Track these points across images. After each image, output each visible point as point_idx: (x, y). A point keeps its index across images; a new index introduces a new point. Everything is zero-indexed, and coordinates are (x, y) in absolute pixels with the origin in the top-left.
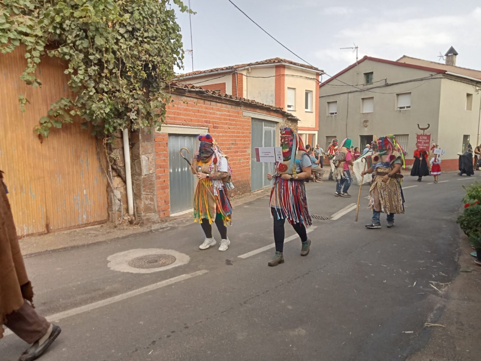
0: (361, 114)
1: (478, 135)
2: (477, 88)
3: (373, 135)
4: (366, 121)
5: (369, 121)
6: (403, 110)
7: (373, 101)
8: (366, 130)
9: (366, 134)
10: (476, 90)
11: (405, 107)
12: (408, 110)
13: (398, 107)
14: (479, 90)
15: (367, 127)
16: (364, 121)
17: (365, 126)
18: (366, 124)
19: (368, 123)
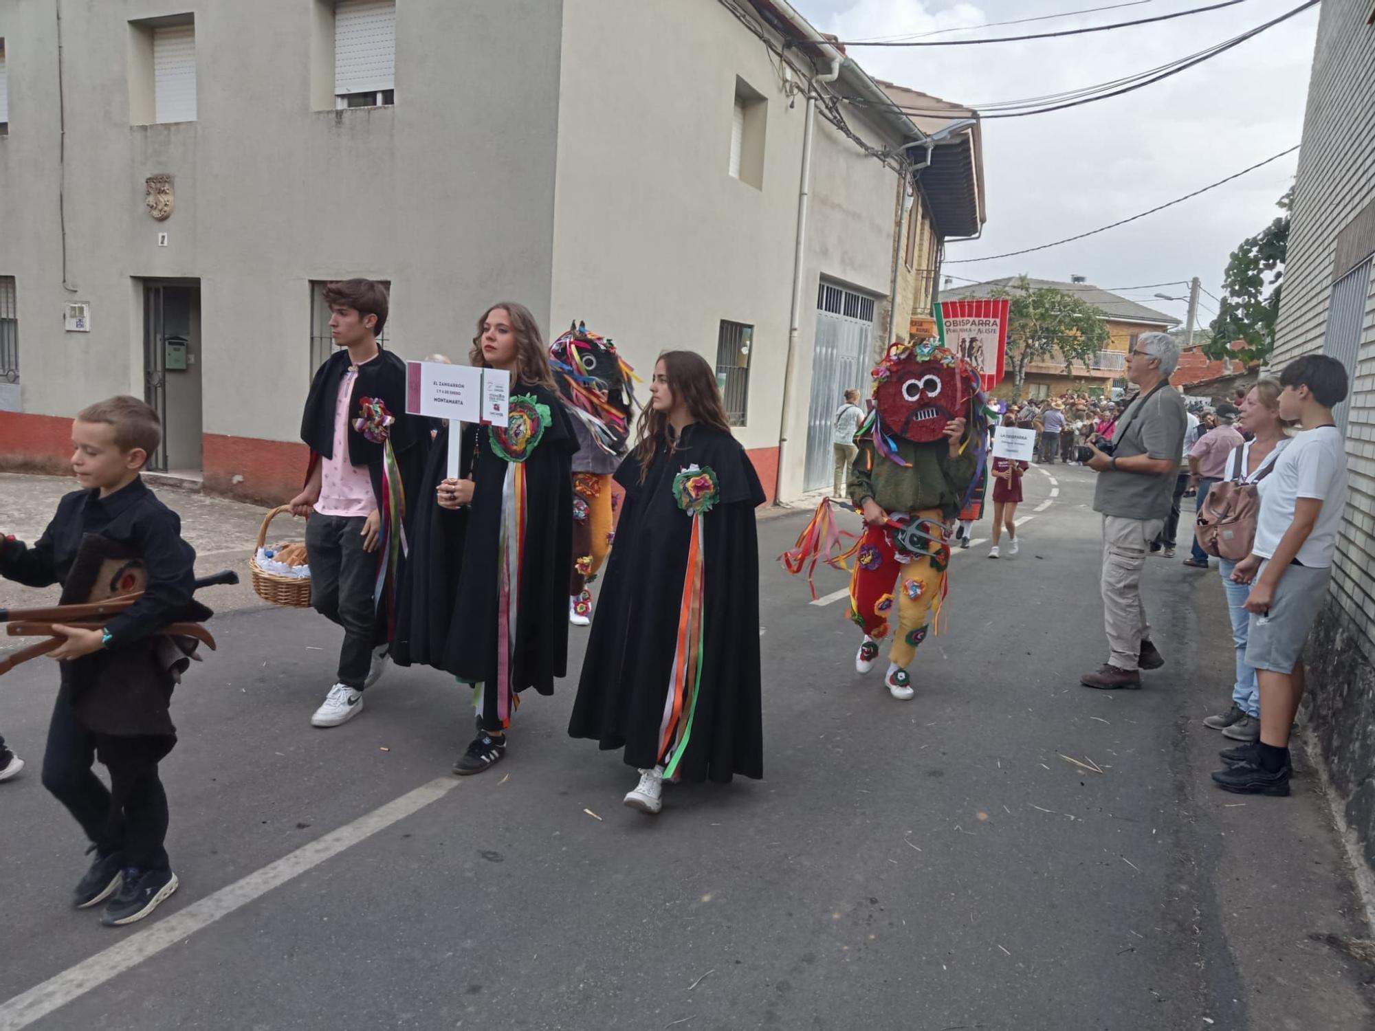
0: (131, 128)
1: (792, 330)
2: (789, 74)
3: (198, 281)
4: (158, 183)
5: (175, 185)
6: (356, 110)
7: (189, 39)
8: (162, 243)
9: (163, 269)
10: (781, 83)
11: (374, 94)
12: (385, 108)
13: (338, 96)
14: (796, 91)
15: (170, 218)
16: (149, 176)
17: (156, 213)
18: (161, 199)
19: (174, 194)
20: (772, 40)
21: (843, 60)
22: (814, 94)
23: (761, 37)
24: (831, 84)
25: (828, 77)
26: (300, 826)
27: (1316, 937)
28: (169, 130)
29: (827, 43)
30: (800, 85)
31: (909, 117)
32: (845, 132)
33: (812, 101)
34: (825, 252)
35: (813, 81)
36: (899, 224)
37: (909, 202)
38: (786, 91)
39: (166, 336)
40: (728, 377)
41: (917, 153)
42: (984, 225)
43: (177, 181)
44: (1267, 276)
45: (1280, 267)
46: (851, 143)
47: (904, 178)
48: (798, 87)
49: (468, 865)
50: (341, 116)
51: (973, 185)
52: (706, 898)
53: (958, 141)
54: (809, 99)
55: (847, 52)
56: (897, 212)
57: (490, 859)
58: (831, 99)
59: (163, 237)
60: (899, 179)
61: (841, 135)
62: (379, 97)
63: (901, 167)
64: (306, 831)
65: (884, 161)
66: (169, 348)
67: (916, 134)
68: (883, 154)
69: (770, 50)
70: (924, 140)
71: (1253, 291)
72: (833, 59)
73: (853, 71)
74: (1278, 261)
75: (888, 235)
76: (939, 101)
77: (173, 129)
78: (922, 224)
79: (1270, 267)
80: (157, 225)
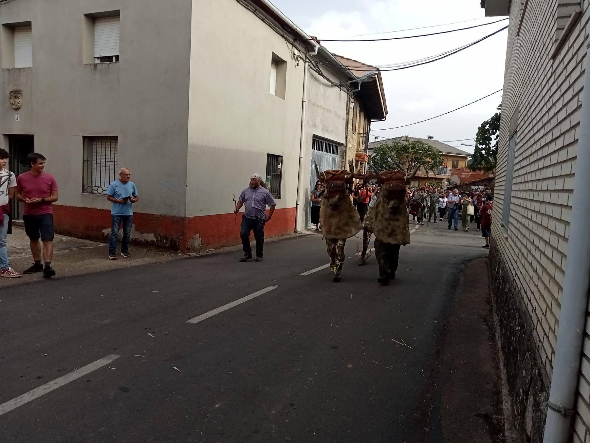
0: (3, 69)
1: (300, 158)
2: (296, 52)
3: (33, 136)
4: (15, 94)
5: (23, 95)
6: (103, 64)
7: (29, 32)
8: (17, 120)
9: (17, 131)
10: (293, 56)
11: (111, 57)
12: (115, 63)
13: (96, 58)
14: (299, 59)
15: (21, 109)
16: (11, 91)
17: (14, 107)
18: (16, 101)
19: (22, 98)
20: (287, 37)
21: (319, 47)
22: (307, 60)
23: (283, 36)
24: (315, 56)
25: (313, 53)
26: (39, 378)
27: (478, 415)
28: (20, 71)
29: (311, 40)
30: (301, 56)
31: (351, 71)
32: (322, 76)
33: (307, 63)
34: (315, 126)
35: (307, 55)
36: (348, 114)
37: (352, 105)
38: (295, 59)
39: (19, 160)
40: (272, 178)
41: (354, 85)
42: (387, 115)
43: (24, 93)
44: (493, 137)
45: (498, 133)
46: (325, 81)
47: (350, 95)
48: (300, 57)
49: (112, 394)
50: (96, 66)
51: (380, 98)
52: (217, 406)
53: (371, 80)
54: (305, 62)
55: (321, 44)
56: (347, 109)
57: (123, 391)
58: (315, 62)
59: (18, 117)
60: (347, 96)
61: (320, 78)
62: (114, 59)
63: (348, 91)
64: (42, 380)
65: (340, 88)
66: (21, 166)
67: (353, 77)
68: (339, 85)
69: (287, 42)
70: (357, 80)
71: (488, 143)
72: (315, 46)
73: (324, 51)
74: (497, 130)
75: (343, 119)
76: (363, 64)
77: (22, 70)
78: (360, 114)
79: (494, 134)
80: (15, 112)
